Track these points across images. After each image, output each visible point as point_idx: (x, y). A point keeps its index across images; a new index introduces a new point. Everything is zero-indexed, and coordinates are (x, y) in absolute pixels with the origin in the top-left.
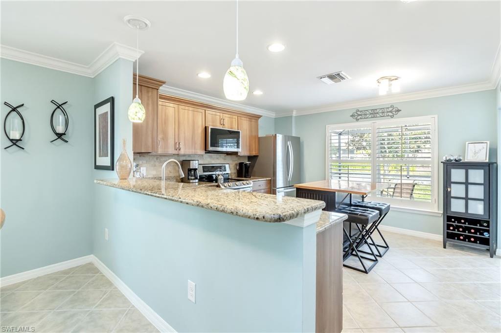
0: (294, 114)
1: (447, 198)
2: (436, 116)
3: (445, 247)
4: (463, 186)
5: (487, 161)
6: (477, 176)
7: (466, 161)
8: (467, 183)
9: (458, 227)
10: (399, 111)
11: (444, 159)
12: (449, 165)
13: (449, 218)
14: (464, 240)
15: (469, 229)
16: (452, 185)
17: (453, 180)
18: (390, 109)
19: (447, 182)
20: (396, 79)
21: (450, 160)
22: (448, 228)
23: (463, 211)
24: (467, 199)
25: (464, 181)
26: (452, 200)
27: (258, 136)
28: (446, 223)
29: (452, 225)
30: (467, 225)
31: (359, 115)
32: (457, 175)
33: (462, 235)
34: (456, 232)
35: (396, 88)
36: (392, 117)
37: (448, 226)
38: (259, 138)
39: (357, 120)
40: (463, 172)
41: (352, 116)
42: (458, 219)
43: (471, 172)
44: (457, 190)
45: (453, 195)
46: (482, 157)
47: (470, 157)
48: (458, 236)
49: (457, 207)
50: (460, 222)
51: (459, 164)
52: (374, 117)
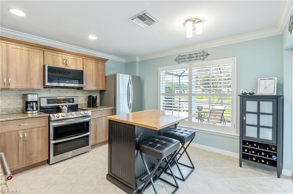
0: (138, 59)
1: (243, 125)
2: (235, 58)
3: (241, 166)
4: (256, 116)
5: (275, 94)
6: (267, 107)
7: (258, 94)
8: (258, 113)
9: (251, 150)
10: (208, 55)
11: (240, 93)
12: (245, 98)
13: (244, 142)
14: (256, 161)
15: (260, 152)
16: (247, 115)
17: (247, 110)
18: (202, 54)
19: (243, 112)
20: (199, 22)
21: (245, 94)
22: (244, 150)
23: (256, 136)
24: (258, 126)
25: (256, 111)
26: (247, 127)
27: (105, 75)
28: (242, 146)
29: (247, 148)
30: (258, 148)
31: (180, 59)
32: (251, 106)
33: (254, 157)
34: (250, 154)
35: (200, 29)
36: (203, 60)
37: (244, 149)
39: (179, 63)
40: (255, 103)
41: (175, 60)
42: (252, 143)
43: (262, 103)
44: (251, 119)
45: (247, 123)
46: (271, 91)
47: (261, 91)
48: (252, 157)
49: (251, 133)
50: (252, 146)
51: (252, 97)
52: (191, 60)
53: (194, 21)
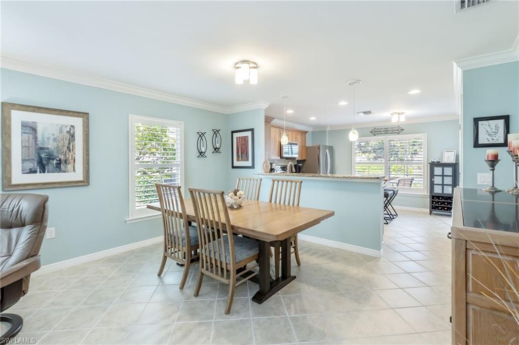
0: (328, 129)
1: (432, 184)
2: (426, 134)
3: (430, 214)
4: (441, 178)
5: (455, 162)
6: (449, 171)
7: (443, 162)
8: (443, 176)
9: (438, 202)
10: (403, 130)
11: (430, 162)
12: (433, 165)
13: (433, 197)
14: (441, 209)
15: (444, 203)
16: (435, 177)
17: (435, 174)
18: (397, 129)
19: (432, 175)
20: (402, 114)
21: (434, 162)
22: (433, 203)
23: (441, 192)
24: (443, 185)
25: (441, 174)
26: (435, 186)
27: (305, 145)
28: (431, 200)
29: (435, 201)
30: (443, 200)
31: (376, 132)
32: (438, 171)
33: (440, 207)
34: (437, 205)
35: (402, 119)
36: (398, 133)
37: (433, 202)
38: (307, 147)
39: (375, 135)
40: (441, 169)
41: (371, 132)
42: (438, 197)
43: (445, 169)
44: (438, 180)
45: (435, 183)
46: (452, 160)
47: (445, 160)
48: (438, 207)
49: (438, 190)
50: (439, 199)
51: (439, 164)
52: (386, 133)
53: (399, 114)
